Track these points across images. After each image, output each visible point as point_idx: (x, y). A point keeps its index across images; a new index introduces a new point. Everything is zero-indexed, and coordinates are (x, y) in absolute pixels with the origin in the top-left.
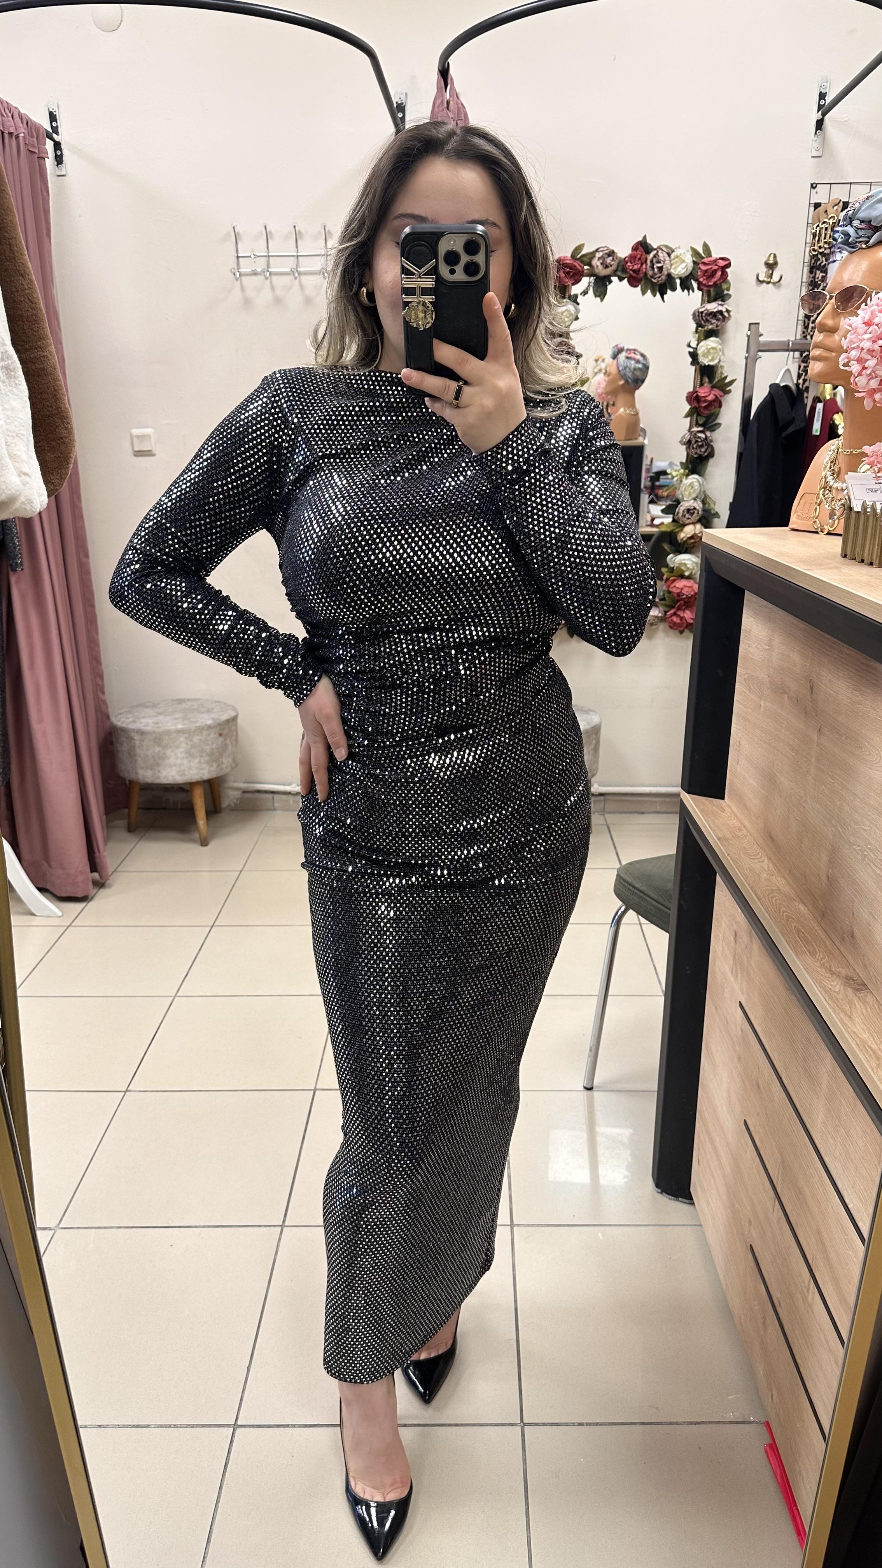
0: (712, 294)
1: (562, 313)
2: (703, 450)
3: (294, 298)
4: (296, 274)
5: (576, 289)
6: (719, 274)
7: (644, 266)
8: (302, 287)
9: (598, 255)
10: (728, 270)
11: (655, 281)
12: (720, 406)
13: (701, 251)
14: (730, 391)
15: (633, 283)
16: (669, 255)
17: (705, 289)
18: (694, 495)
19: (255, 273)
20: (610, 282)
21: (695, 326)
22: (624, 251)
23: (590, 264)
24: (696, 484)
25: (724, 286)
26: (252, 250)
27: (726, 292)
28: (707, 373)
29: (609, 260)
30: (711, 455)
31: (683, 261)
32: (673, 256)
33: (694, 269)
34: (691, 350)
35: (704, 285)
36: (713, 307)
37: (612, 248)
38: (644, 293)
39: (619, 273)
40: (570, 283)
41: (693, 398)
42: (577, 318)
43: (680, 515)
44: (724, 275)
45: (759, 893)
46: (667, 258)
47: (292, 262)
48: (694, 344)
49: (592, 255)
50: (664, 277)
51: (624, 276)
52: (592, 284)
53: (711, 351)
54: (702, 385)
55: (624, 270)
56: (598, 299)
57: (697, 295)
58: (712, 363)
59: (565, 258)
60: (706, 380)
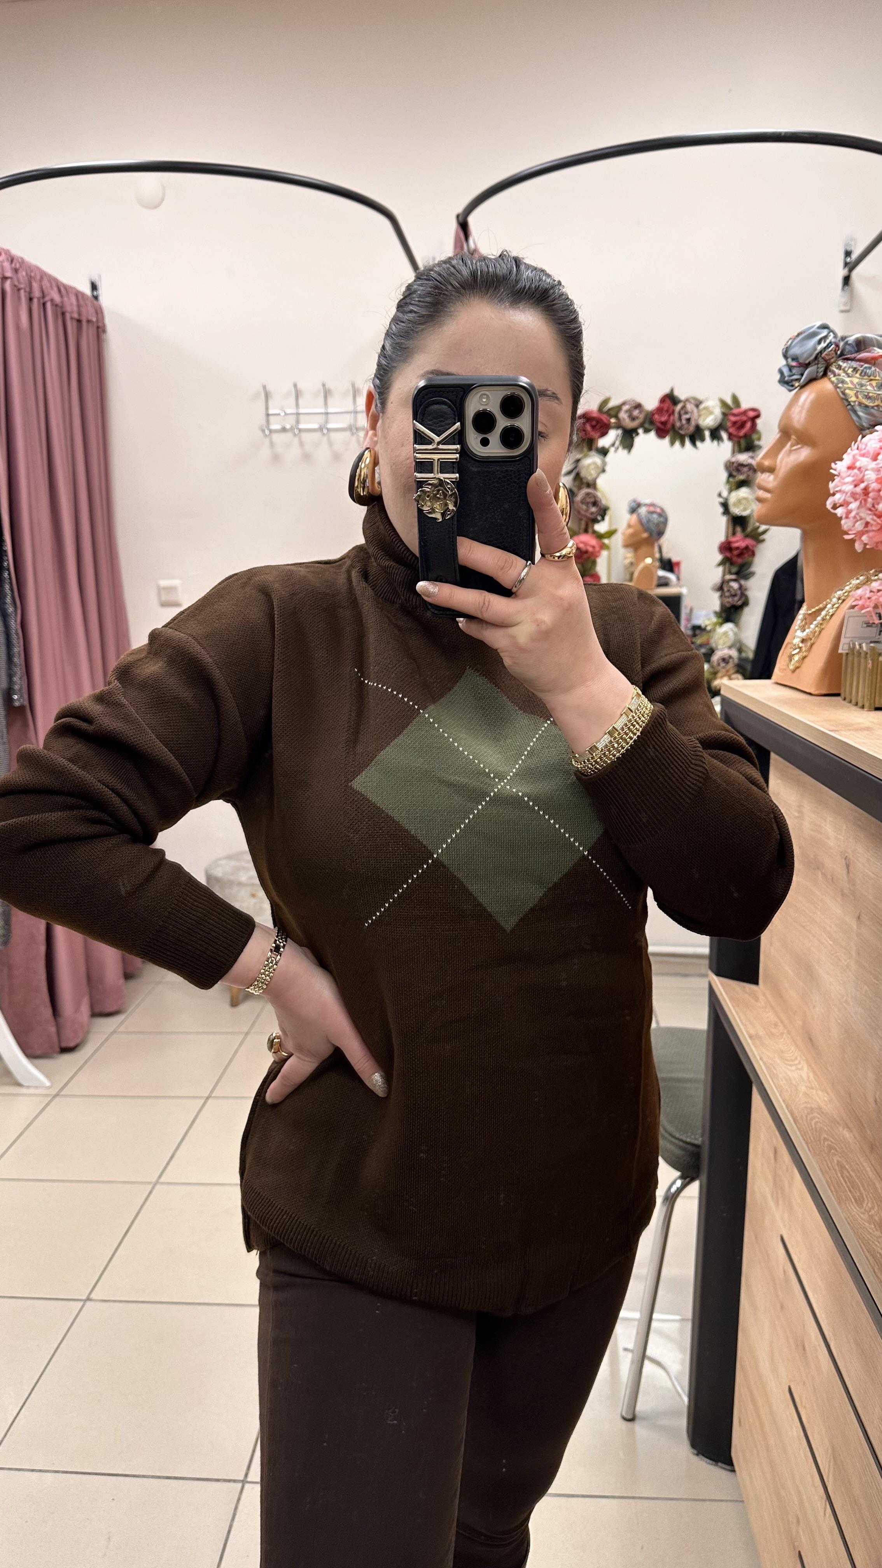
0: (743, 443)
1: (589, 465)
2: (736, 599)
3: (323, 454)
4: (325, 431)
5: (603, 442)
6: (749, 425)
7: (672, 418)
8: (330, 443)
9: (625, 408)
10: (759, 422)
11: (682, 432)
12: (753, 554)
13: (729, 401)
14: (763, 540)
15: (661, 434)
16: (697, 406)
17: (736, 439)
18: (729, 644)
19: (284, 430)
20: (638, 434)
21: (724, 475)
22: (651, 404)
23: (616, 417)
24: (731, 634)
25: (755, 436)
26: (283, 410)
27: (757, 443)
28: (738, 522)
29: (636, 413)
30: (746, 603)
31: (711, 413)
32: (702, 407)
33: (723, 420)
34: (721, 500)
35: (735, 436)
36: (743, 458)
37: (639, 399)
38: (672, 443)
39: (647, 425)
40: (595, 435)
41: (726, 548)
42: (604, 471)
43: (715, 664)
44: (754, 425)
45: (796, 1112)
46: (695, 410)
47: (321, 419)
48: (725, 494)
49: (619, 408)
50: (692, 429)
51: (651, 427)
52: (619, 439)
53: (744, 502)
54: (734, 534)
55: (652, 422)
56: (625, 452)
57: (727, 446)
58: (745, 514)
59: (592, 412)
60: (739, 529)
